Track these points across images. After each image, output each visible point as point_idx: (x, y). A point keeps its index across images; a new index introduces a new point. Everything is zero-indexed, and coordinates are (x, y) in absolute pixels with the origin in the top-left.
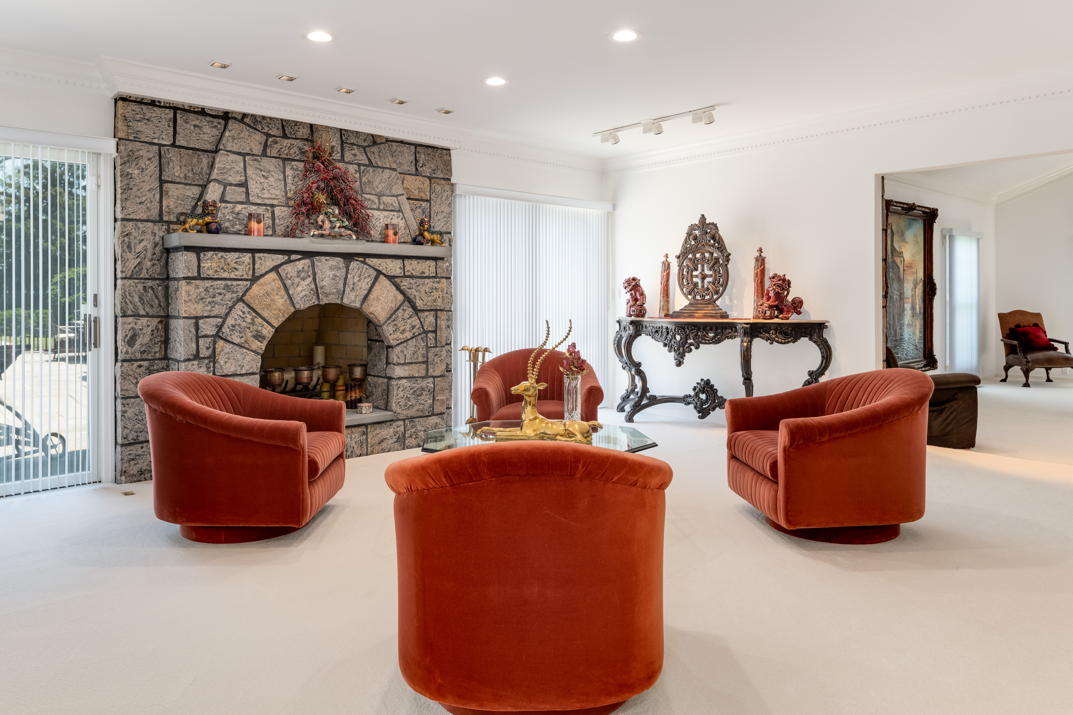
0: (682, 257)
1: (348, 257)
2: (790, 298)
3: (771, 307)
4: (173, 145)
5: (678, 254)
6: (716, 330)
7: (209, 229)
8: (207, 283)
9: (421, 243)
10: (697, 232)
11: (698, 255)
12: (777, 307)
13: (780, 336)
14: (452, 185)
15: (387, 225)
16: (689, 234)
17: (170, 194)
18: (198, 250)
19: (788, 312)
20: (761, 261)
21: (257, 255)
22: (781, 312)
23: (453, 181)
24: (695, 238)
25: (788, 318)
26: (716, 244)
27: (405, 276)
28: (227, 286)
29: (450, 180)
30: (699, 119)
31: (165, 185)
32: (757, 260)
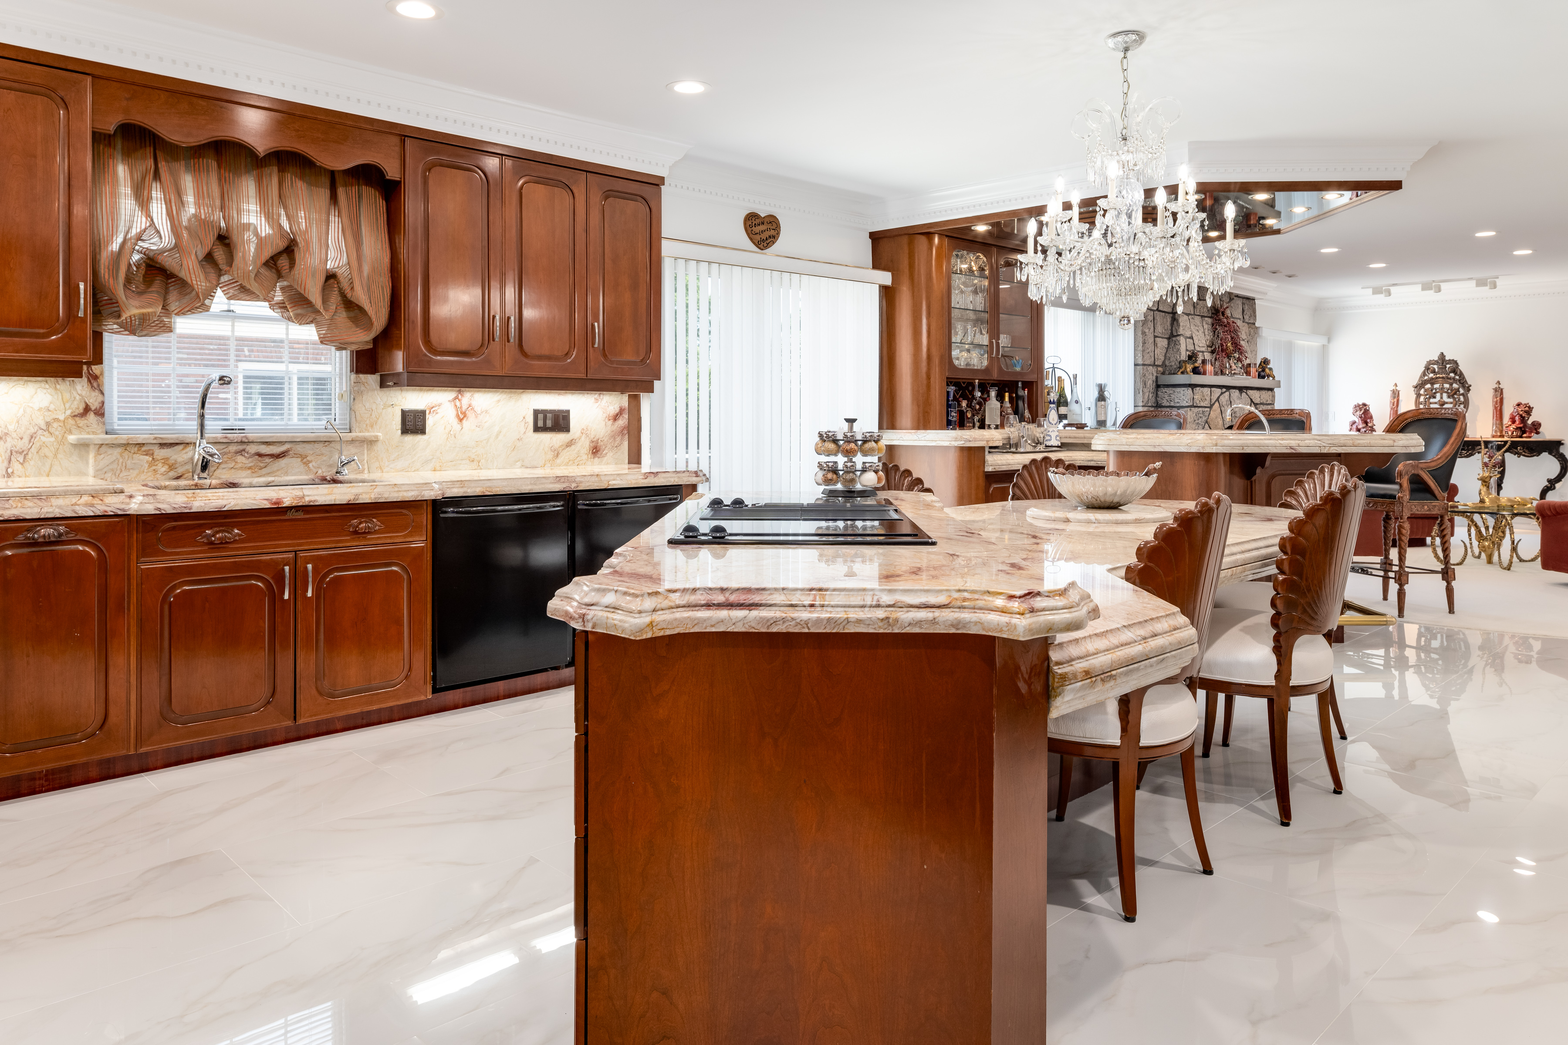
0: (1419, 386)
1: (1241, 389)
2: (1530, 422)
3: (1517, 428)
4: (1158, 310)
5: (1415, 384)
6: (1468, 447)
7: (1196, 371)
8: (1196, 410)
9: (1263, 377)
10: (1435, 367)
11: (1437, 386)
12: (1520, 428)
13: (1527, 451)
14: (1257, 328)
15: (1250, 364)
16: (1427, 368)
17: (1158, 345)
18: (1193, 386)
19: (1531, 432)
20: (1499, 392)
21: (1213, 389)
22: (1524, 432)
23: (1257, 325)
24: (1434, 372)
25: (1530, 437)
26: (1457, 377)
27: (1261, 404)
28: (1203, 412)
29: (1254, 324)
30: (1485, 284)
31: (1156, 339)
32: (1496, 390)
